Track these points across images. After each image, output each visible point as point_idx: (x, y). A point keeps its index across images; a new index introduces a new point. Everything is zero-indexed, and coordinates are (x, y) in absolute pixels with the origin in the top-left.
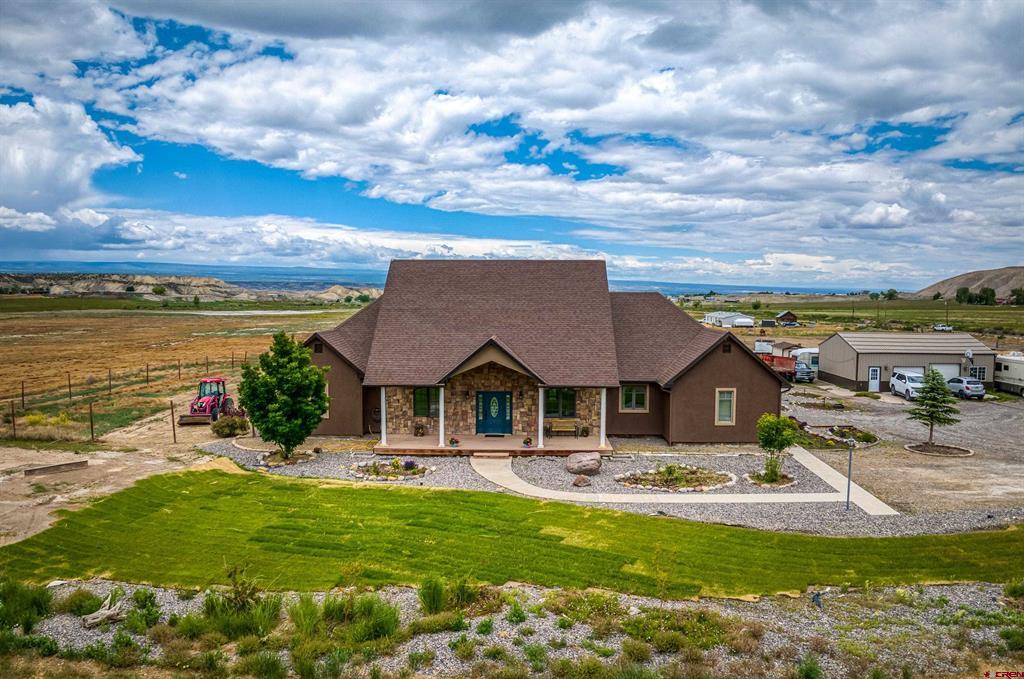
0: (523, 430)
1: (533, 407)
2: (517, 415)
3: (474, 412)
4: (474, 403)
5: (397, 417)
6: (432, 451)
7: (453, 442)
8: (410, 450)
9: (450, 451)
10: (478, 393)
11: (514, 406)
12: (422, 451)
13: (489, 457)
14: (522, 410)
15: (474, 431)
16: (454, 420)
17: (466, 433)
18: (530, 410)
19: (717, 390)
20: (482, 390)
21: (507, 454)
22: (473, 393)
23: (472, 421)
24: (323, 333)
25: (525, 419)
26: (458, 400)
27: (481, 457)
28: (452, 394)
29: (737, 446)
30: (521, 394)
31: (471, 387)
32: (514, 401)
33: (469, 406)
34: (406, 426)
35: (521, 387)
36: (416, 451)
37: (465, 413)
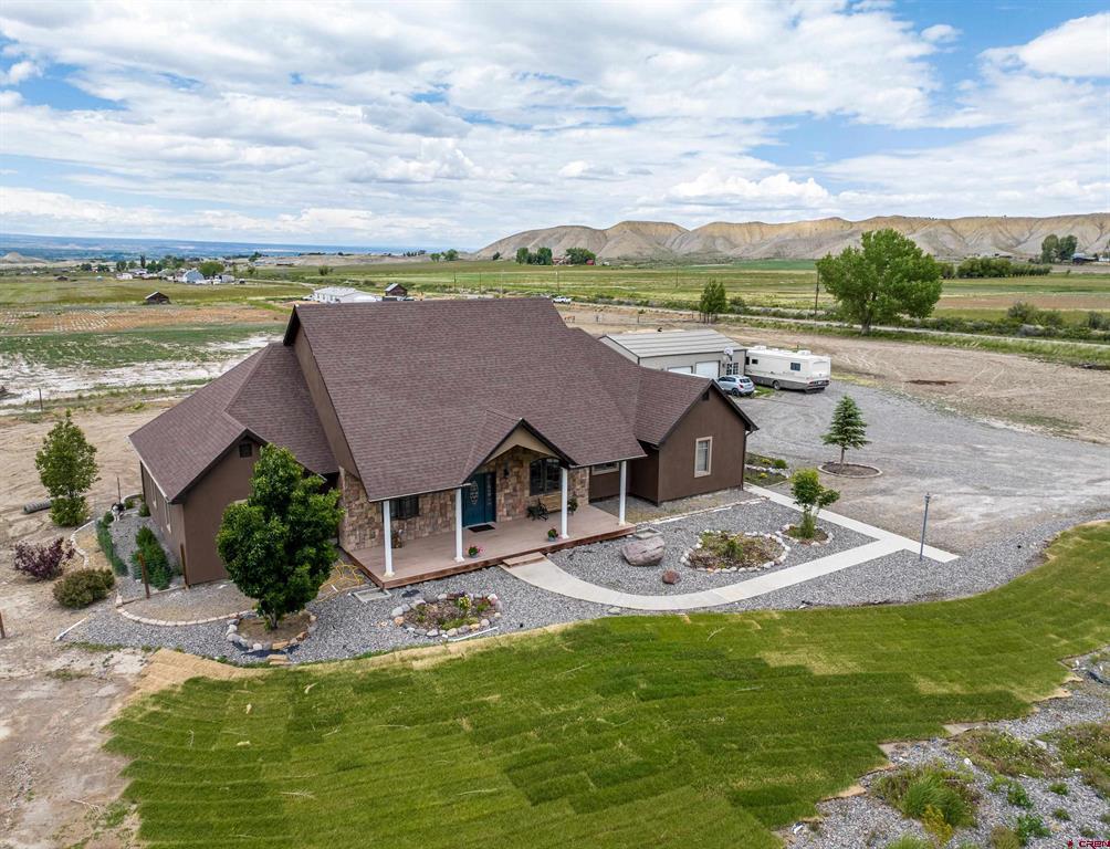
0: (508, 515)
1: (518, 486)
2: (500, 498)
7: (473, 552)
11: (498, 488)
13: (525, 563)
16: (432, 518)
18: (515, 490)
19: (697, 440)
21: (538, 555)
23: (452, 515)
25: (510, 501)
27: (519, 564)
29: (710, 496)
30: (506, 473)
32: (498, 482)
33: (448, 497)
35: (506, 464)
37: (444, 506)
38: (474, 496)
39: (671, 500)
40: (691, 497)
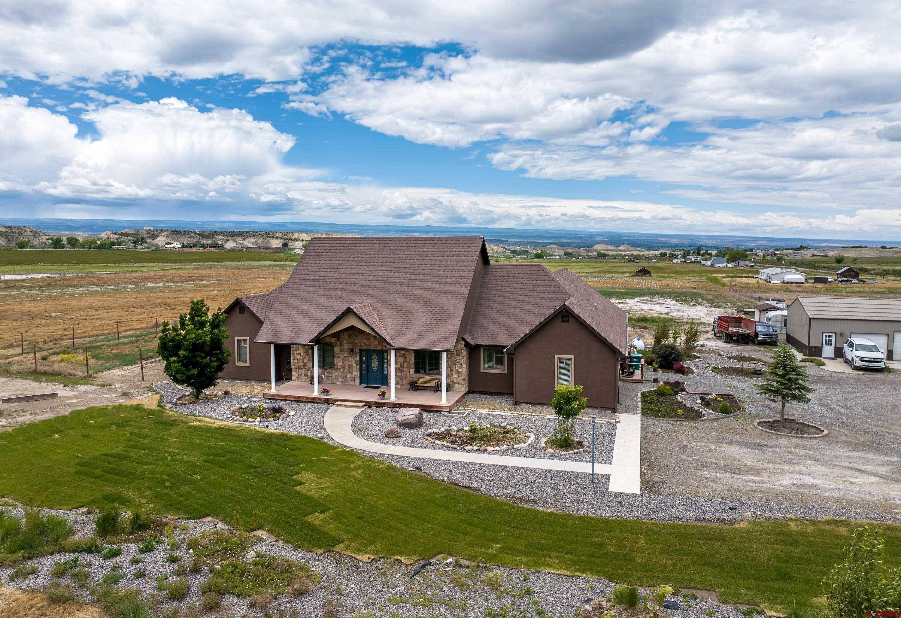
1: (405, 364)
3: (358, 366)
4: (358, 358)
5: (299, 367)
6: (307, 398)
8: (290, 396)
9: (320, 399)
10: (361, 351)
12: (299, 397)
13: (346, 406)
15: (358, 382)
16: (343, 372)
17: (352, 383)
18: (402, 366)
19: (557, 356)
20: (364, 348)
21: (362, 404)
22: (357, 351)
23: (357, 373)
25: (398, 374)
26: (345, 355)
27: (340, 405)
28: (341, 351)
31: (355, 345)
33: (354, 361)
34: (306, 375)
36: (294, 397)
37: (351, 367)
38: (375, 365)
39: (530, 403)
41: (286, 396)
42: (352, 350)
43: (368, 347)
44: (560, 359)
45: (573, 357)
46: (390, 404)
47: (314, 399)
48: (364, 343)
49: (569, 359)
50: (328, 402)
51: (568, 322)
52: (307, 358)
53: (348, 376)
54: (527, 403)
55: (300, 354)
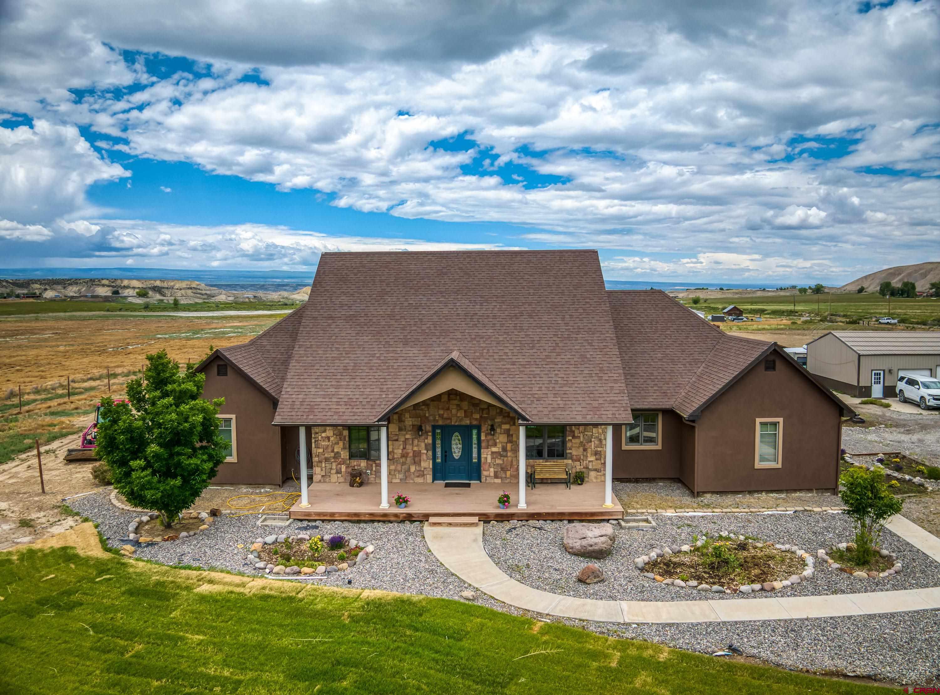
0: (496, 476)
1: (509, 446)
2: (486, 455)
3: (430, 453)
4: (429, 440)
5: (327, 460)
6: (371, 514)
7: (401, 501)
8: (341, 514)
9: (396, 515)
10: (434, 428)
11: (483, 444)
12: (356, 515)
13: (450, 524)
14: (494, 449)
15: (429, 478)
16: (404, 464)
17: (420, 480)
18: (504, 449)
19: (758, 420)
20: (440, 423)
21: (475, 519)
22: (429, 428)
23: (427, 464)
24: (229, 349)
25: (499, 461)
26: (408, 436)
27: (440, 524)
28: (400, 429)
29: (783, 496)
30: (493, 428)
31: (425, 419)
32: (483, 438)
33: (423, 445)
34: (339, 472)
35: (493, 420)
36: (349, 515)
37: (417, 454)
38: (457, 451)
39: (717, 493)
40: (750, 492)
41: (333, 514)
42: (420, 428)
43: (448, 422)
44: (761, 423)
45: (781, 420)
46: (522, 514)
47: (385, 515)
48: (441, 416)
49: (775, 424)
50: (410, 518)
51: (774, 368)
52: (341, 444)
53: (413, 469)
54: (713, 493)
55: (328, 438)
